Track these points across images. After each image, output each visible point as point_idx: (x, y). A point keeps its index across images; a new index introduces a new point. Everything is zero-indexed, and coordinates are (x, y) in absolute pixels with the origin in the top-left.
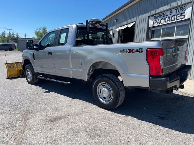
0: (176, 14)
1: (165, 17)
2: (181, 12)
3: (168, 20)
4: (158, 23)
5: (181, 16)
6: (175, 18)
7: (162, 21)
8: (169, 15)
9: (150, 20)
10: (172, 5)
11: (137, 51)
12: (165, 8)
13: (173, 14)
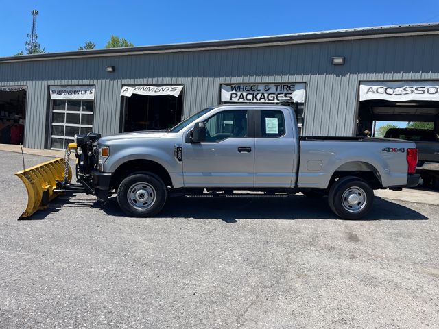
0: (277, 93)
1: (256, 93)
2: (285, 91)
3: (261, 98)
4: (240, 98)
5: (285, 96)
6: (274, 97)
7: (250, 97)
8: (263, 91)
9: (222, 90)
10: (272, 79)
11: (400, 150)
12: (258, 79)
13: (270, 91)
